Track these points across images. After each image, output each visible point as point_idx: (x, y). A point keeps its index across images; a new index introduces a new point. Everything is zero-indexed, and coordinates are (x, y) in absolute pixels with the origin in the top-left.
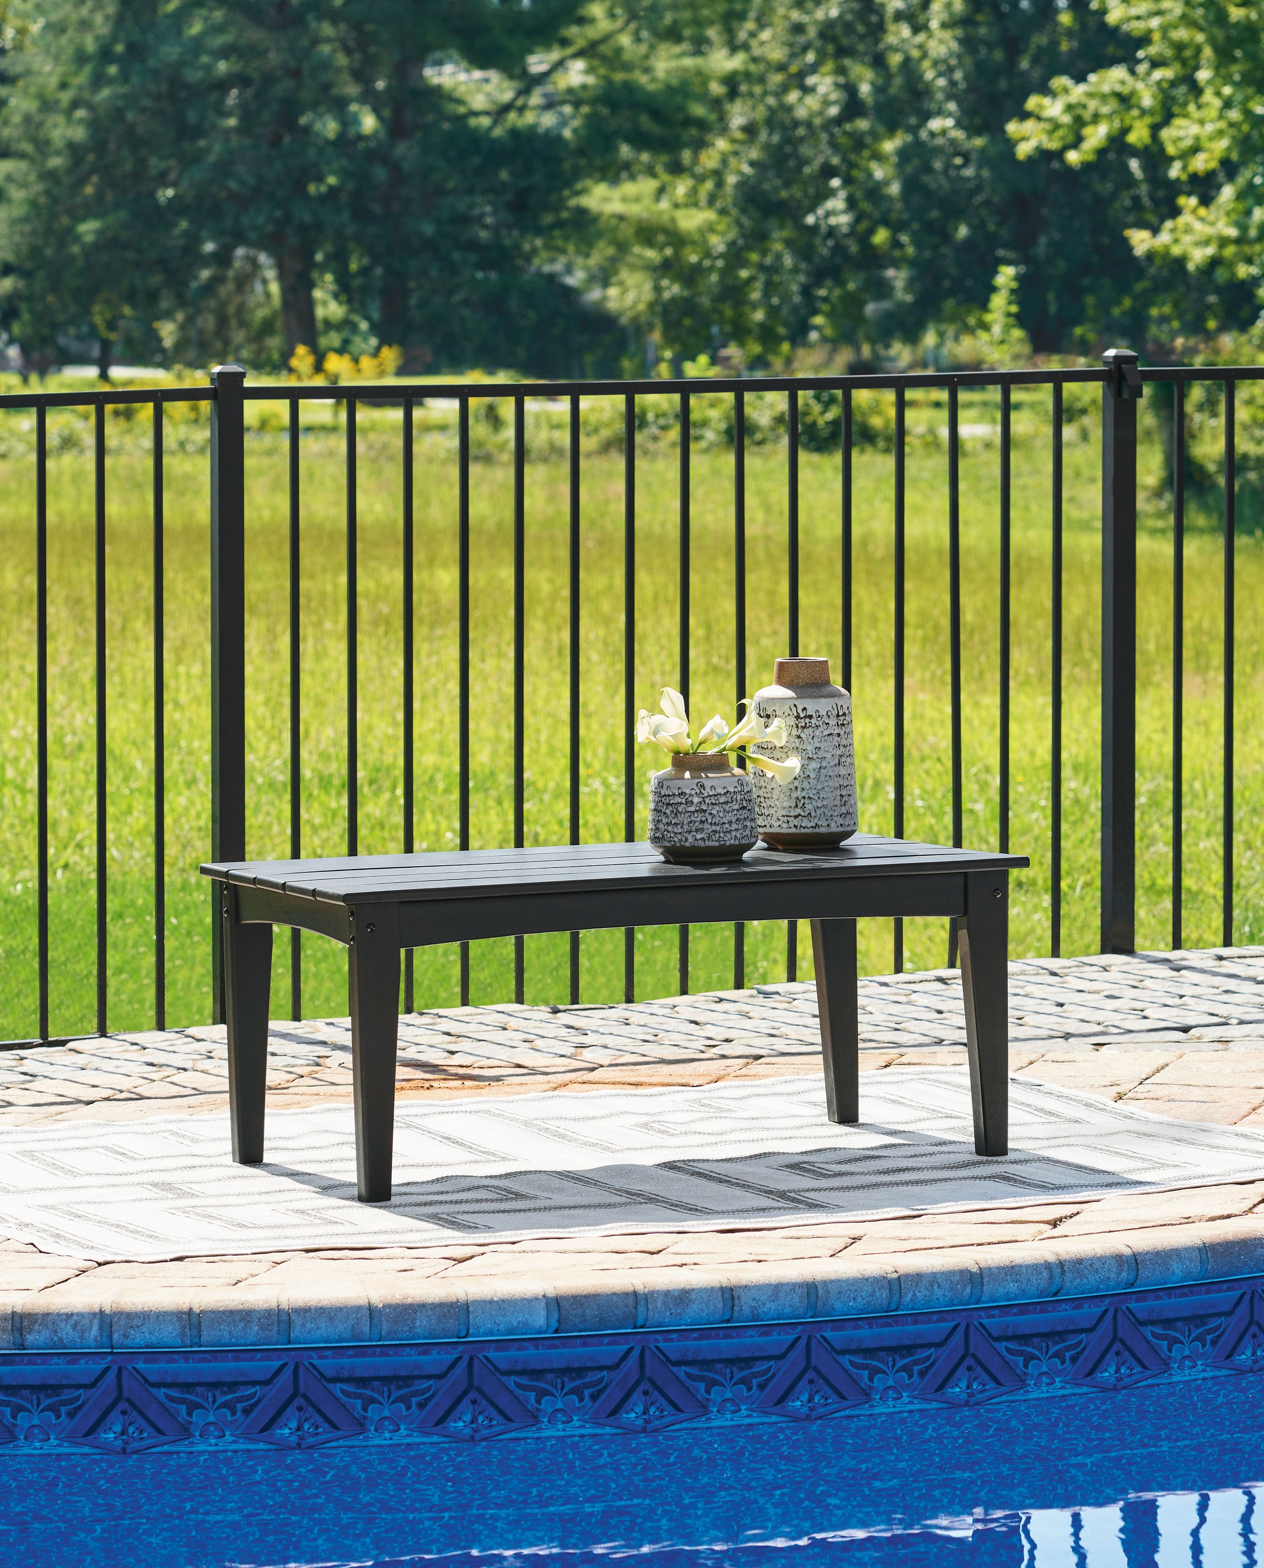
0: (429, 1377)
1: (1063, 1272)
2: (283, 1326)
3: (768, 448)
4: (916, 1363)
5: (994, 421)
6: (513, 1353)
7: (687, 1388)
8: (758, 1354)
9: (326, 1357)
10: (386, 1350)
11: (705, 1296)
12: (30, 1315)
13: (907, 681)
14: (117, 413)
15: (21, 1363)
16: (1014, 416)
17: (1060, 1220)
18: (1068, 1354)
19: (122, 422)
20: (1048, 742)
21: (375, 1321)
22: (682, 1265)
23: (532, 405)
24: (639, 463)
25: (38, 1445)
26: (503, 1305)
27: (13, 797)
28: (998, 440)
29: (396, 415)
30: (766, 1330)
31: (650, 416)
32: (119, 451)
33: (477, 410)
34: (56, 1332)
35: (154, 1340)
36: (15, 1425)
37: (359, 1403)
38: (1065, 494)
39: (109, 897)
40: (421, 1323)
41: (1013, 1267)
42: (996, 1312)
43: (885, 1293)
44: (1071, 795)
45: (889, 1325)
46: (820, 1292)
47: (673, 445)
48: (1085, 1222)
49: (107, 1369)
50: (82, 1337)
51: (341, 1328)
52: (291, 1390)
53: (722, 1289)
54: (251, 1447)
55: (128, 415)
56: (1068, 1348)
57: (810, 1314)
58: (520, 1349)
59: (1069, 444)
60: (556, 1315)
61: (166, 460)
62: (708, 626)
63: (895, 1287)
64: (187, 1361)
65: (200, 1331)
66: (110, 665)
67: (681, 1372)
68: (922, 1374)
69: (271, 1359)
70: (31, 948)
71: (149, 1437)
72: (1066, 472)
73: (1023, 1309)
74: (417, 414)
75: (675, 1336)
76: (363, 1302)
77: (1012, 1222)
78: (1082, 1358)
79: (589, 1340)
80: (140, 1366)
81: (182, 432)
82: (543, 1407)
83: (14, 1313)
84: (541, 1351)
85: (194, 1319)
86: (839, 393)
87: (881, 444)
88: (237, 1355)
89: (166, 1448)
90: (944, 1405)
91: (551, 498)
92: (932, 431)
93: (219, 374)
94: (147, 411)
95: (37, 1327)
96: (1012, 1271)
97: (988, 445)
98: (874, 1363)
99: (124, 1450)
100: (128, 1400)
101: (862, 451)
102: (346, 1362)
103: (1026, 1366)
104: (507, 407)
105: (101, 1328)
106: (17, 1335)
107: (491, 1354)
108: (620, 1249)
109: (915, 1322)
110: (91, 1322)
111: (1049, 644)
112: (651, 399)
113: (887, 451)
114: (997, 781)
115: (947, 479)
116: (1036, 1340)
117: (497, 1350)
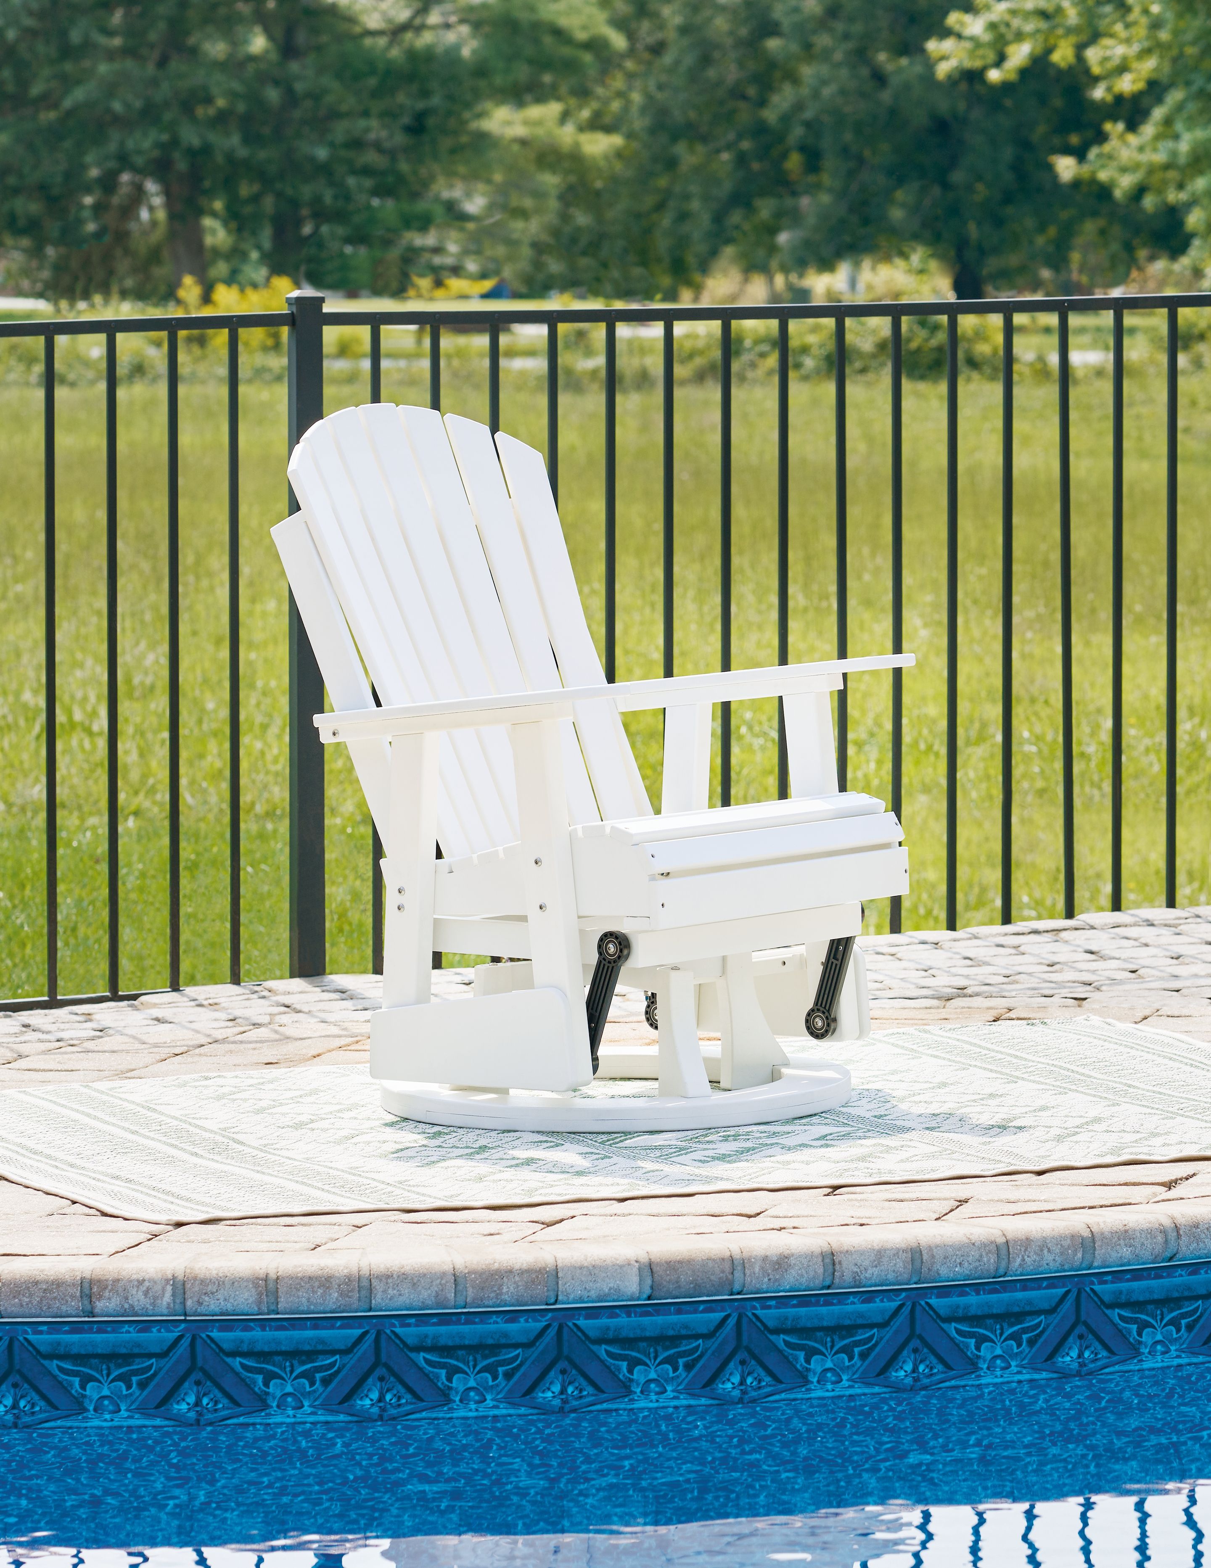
0: (516, 1346)
1: (1179, 1236)
2: (364, 1293)
3: (871, 376)
4: (1025, 1331)
5: (1107, 348)
6: (604, 1321)
7: (786, 1358)
8: (860, 1321)
9: (409, 1325)
10: (471, 1317)
11: (805, 1262)
12: (99, 1281)
13: (1016, 619)
14: (189, 340)
15: (90, 1331)
16: (1126, 341)
17: (1176, 1181)
18: (1183, 1322)
19: (196, 350)
20: (1163, 682)
21: (460, 1288)
22: (781, 1229)
23: (623, 330)
24: (734, 391)
25: (108, 1416)
26: (592, 1271)
27: (81, 740)
28: (1110, 367)
29: (482, 341)
30: (869, 1296)
31: (748, 343)
32: (193, 378)
33: (566, 336)
34: (127, 1298)
35: (229, 1307)
36: (84, 1396)
37: (443, 1373)
38: (1181, 423)
39: (183, 844)
40: (509, 1290)
41: (1126, 1231)
42: (1109, 1278)
43: (993, 1258)
44: (1186, 737)
45: (996, 1291)
46: (925, 1257)
47: (770, 373)
48: (1202, 1184)
49: (180, 1337)
50: (154, 1304)
51: (425, 1294)
52: (373, 1359)
53: (823, 1255)
54: (330, 1418)
55: (202, 342)
56: (1184, 1316)
57: (915, 1279)
58: (611, 1316)
59: (1184, 372)
60: (649, 1282)
61: (242, 389)
62: (808, 560)
63: (1004, 1252)
64: (263, 1329)
65: (277, 1298)
66: (183, 603)
67: (779, 1340)
68: (1031, 1342)
69: (351, 1328)
70: (101, 898)
71: (224, 1408)
72: (1182, 401)
73: (1137, 1275)
74: (504, 340)
75: (773, 1303)
76: (448, 1267)
77: (1126, 1184)
78: (1198, 1326)
79: (683, 1307)
80: (215, 1334)
81: (259, 359)
82: (635, 1377)
83: (82, 1280)
84: (633, 1319)
85: (271, 1285)
86: (944, 319)
87: (988, 370)
88: (317, 1323)
89: (241, 1420)
90: (1055, 1375)
91: (644, 428)
92: (1041, 359)
93: (298, 299)
94: (222, 337)
95: (107, 1294)
96: (1125, 1235)
97: (1099, 373)
98: (981, 1331)
99: (198, 1421)
100: (202, 1369)
101: (969, 380)
102: (430, 1330)
103: (1140, 1334)
104: (599, 332)
105: (174, 1295)
106: (86, 1302)
107: (582, 1322)
108: (717, 1212)
109: (1024, 1289)
110: (164, 1290)
111: (1163, 580)
112: (749, 324)
113: (992, 378)
114: (1109, 724)
115: (1057, 408)
116: (1150, 1307)
117: (587, 1317)
